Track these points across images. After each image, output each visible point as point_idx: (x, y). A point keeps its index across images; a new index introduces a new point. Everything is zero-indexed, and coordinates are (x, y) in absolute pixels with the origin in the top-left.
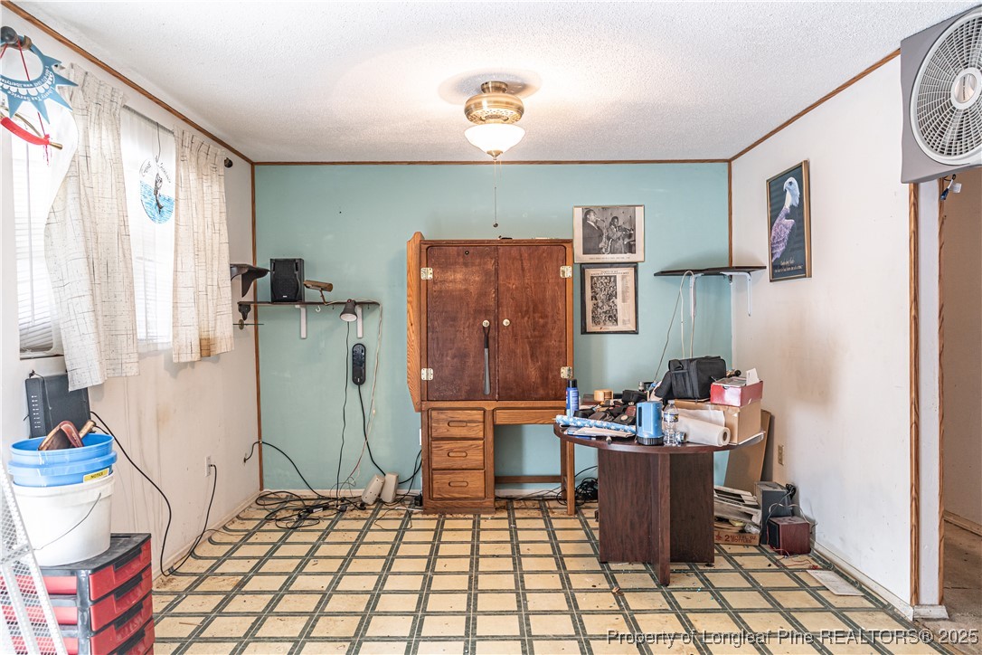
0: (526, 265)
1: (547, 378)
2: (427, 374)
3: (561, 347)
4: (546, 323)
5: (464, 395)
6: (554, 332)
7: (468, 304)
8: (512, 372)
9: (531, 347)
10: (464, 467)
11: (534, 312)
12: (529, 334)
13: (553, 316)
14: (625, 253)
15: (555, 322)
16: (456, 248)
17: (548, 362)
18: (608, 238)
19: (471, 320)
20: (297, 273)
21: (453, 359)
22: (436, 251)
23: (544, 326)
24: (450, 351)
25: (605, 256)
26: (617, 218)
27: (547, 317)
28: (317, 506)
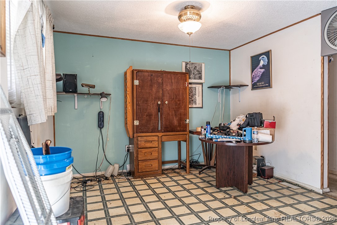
0: (173, 81)
1: (180, 123)
2: (136, 123)
3: (185, 112)
4: (180, 103)
5: (151, 131)
6: (183, 106)
7: (152, 95)
8: (168, 121)
9: (175, 112)
10: (151, 159)
11: (176, 99)
12: (174, 107)
13: (182, 100)
14: (199, 79)
15: (183, 103)
16: (147, 73)
17: (181, 117)
18: (193, 74)
19: (153, 102)
20: (75, 80)
21: (147, 116)
22: (140, 74)
23: (179, 104)
24: (145, 114)
25: (193, 80)
26: (196, 67)
27: (180, 101)
28: (88, 180)
